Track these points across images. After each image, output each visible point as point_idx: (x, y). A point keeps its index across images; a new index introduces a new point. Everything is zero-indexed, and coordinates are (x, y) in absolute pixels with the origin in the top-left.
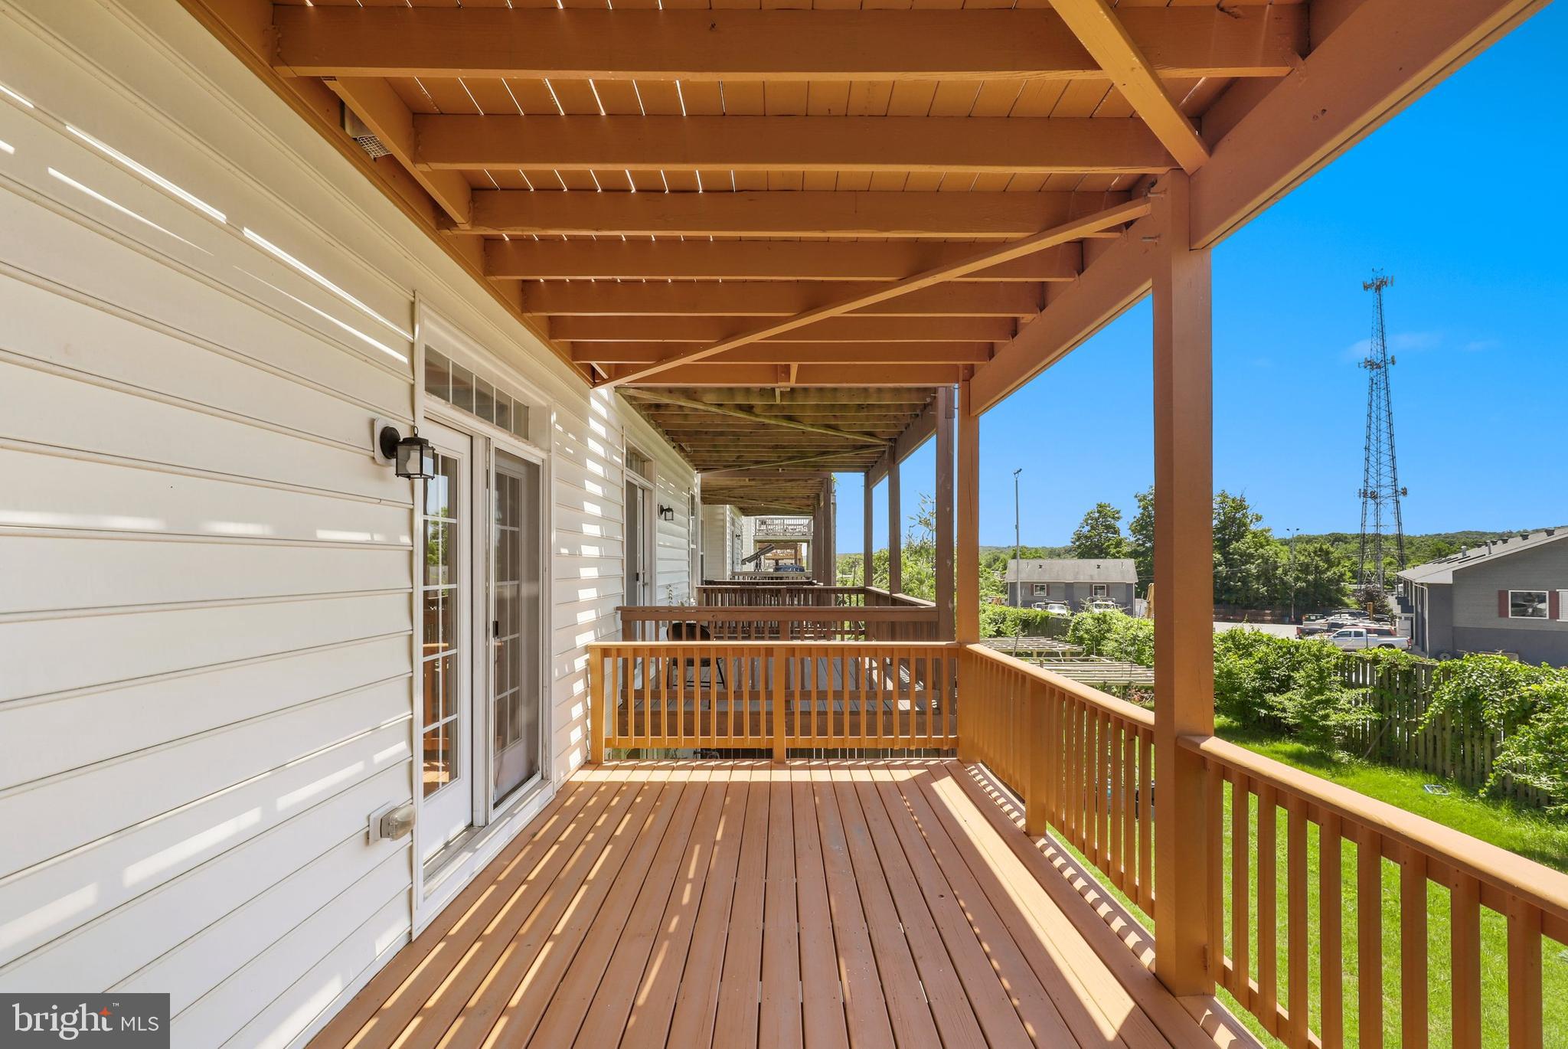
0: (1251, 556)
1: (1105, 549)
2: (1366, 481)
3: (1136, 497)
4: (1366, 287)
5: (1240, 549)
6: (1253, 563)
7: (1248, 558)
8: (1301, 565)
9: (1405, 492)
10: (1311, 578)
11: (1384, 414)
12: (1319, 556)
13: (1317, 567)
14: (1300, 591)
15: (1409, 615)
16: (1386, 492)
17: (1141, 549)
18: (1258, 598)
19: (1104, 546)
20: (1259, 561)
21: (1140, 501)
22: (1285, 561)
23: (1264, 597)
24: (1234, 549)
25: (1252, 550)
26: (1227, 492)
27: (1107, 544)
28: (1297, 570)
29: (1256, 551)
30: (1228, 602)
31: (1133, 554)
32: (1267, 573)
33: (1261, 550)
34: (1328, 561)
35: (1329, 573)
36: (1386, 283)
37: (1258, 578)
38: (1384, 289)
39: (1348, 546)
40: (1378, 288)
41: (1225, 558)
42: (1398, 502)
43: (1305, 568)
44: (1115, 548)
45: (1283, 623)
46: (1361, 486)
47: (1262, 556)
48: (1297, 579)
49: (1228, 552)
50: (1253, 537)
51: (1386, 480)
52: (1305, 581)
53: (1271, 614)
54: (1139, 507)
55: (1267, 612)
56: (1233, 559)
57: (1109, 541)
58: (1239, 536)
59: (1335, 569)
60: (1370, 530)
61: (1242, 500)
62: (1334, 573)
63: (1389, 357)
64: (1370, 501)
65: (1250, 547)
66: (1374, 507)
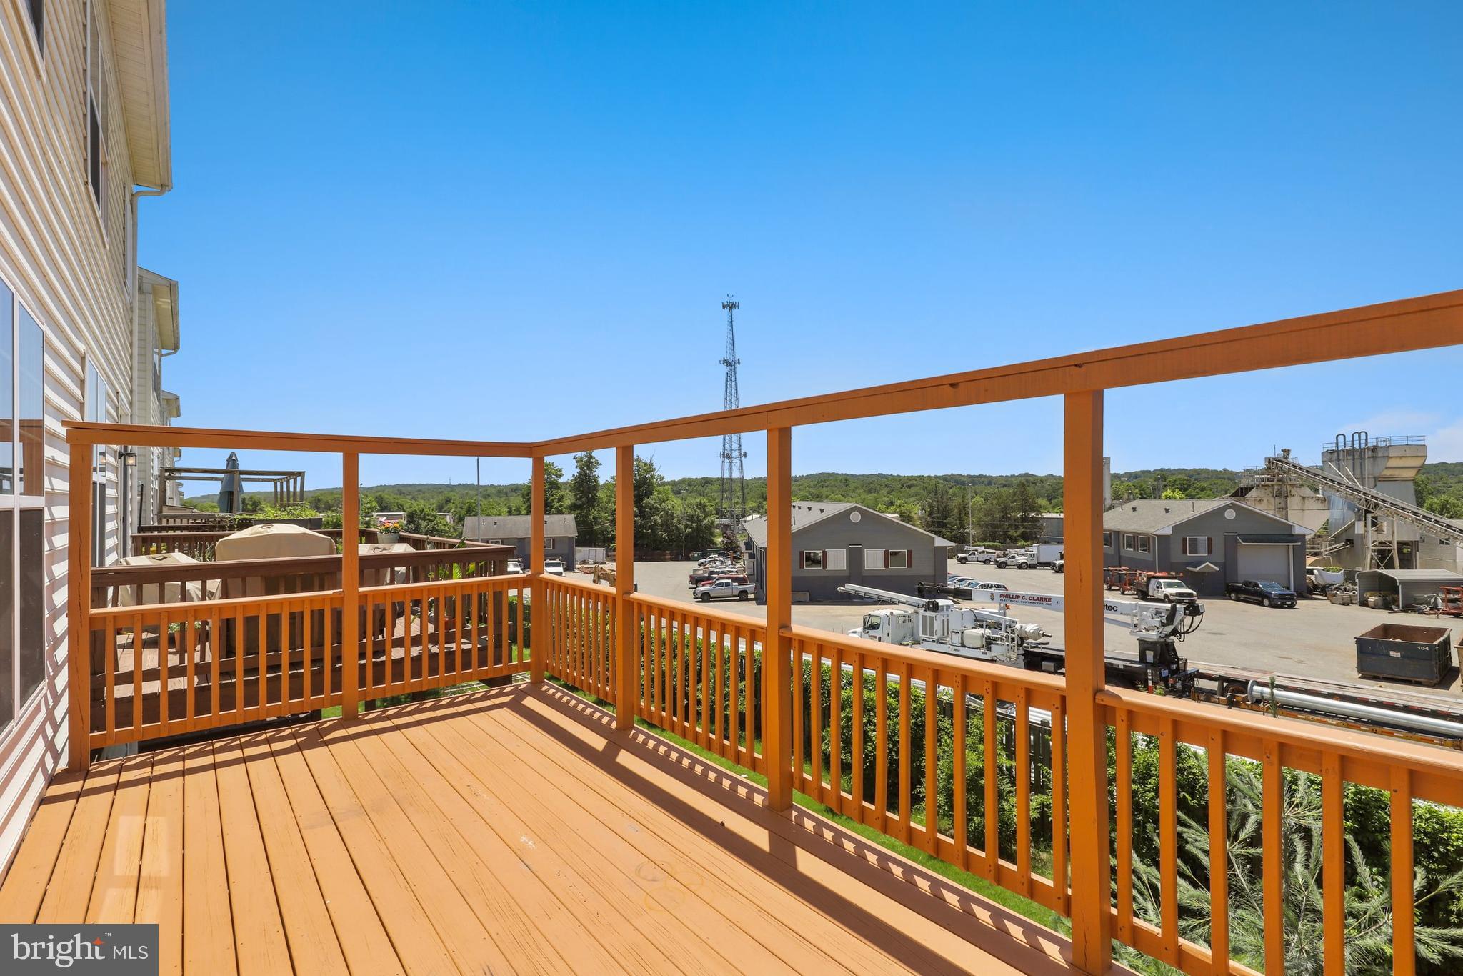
0: (657, 509)
1: (550, 503)
2: (724, 446)
3: (574, 458)
4: (724, 307)
5: (650, 503)
6: (658, 515)
7: (655, 510)
8: (688, 516)
9: (745, 456)
10: (694, 525)
11: (734, 399)
12: (700, 509)
13: (698, 517)
14: (688, 535)
15: (752, 560)
16: (735, 454)
17: (579, 503)
18: (662, 541)
19: (549, 500)
20: (662, 513)
21: (577, 462)
22: (678, 513)
23: (665, 541)
24: (646, 504)
25: (657, 505)
26: (642, 458)
27: (551, 498)
28: (687, 519)
29: (660, 505)
30: (643, 545)
31: (573, 507)
32: (667, 524)
33: (663, 504)
34: (704, 512)
35: (705, 522)
36: (735, 306)
37: (662, 525)
38: (734, 310)
39: (713, 487)
40: (731, 309)
41: (639, 510)
42: (742, 462)
43: (691, 518)
44: (558, 502)
45: (677, 560)
46: (721, 449)
47: (664, 510)
48: (686, 526)
49: (642, 506)
50: (658, 494)
51: (735, 446)
52: (691, 528)
53: (670, 554)
54: (577, 467)
55: (667, 552)
56: (645, 511)
57: (552, 496)
58: (649, 494)
59: (709, 518)
60: (727, 476)
61: (651, 465)
62: (709, 521)
63: (736, 359)
64: (727, 460)
65: (656, 502)
66: (728, 464)
